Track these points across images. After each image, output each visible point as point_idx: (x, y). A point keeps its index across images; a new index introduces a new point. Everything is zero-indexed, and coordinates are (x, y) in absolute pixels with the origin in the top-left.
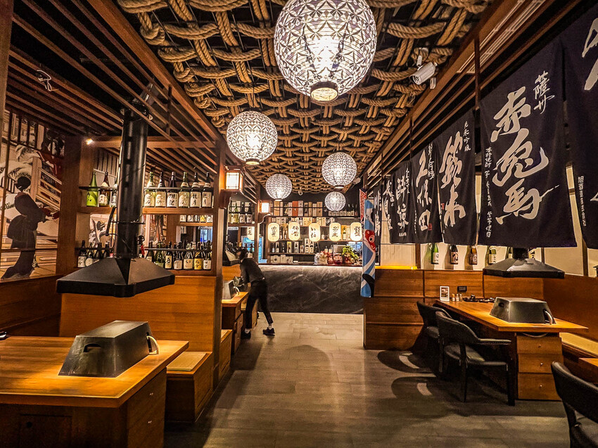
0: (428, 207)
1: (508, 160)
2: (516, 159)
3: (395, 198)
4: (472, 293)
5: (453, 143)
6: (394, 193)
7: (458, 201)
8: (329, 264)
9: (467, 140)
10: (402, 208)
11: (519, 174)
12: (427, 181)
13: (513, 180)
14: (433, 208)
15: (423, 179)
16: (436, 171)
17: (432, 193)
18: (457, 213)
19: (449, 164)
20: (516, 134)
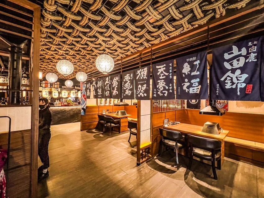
0: (109, 91)
1: (126, 85)
2: (128, 85)
3: (97, 86)
4: (110, 111)
5: (116, 78)
6: (97, 85)
7: (116, 90)
8: (62, 106)
9: (119, 79)
10: (100, 89)
11: (128, 88)
12: (108, 85)
13: (127, 89)
14: (110, 91)
15: (107, 84)
16: (111, 83)
17: (110, 87)
18: (116, 93)
19: (115, 82)
20: (128, 81)
